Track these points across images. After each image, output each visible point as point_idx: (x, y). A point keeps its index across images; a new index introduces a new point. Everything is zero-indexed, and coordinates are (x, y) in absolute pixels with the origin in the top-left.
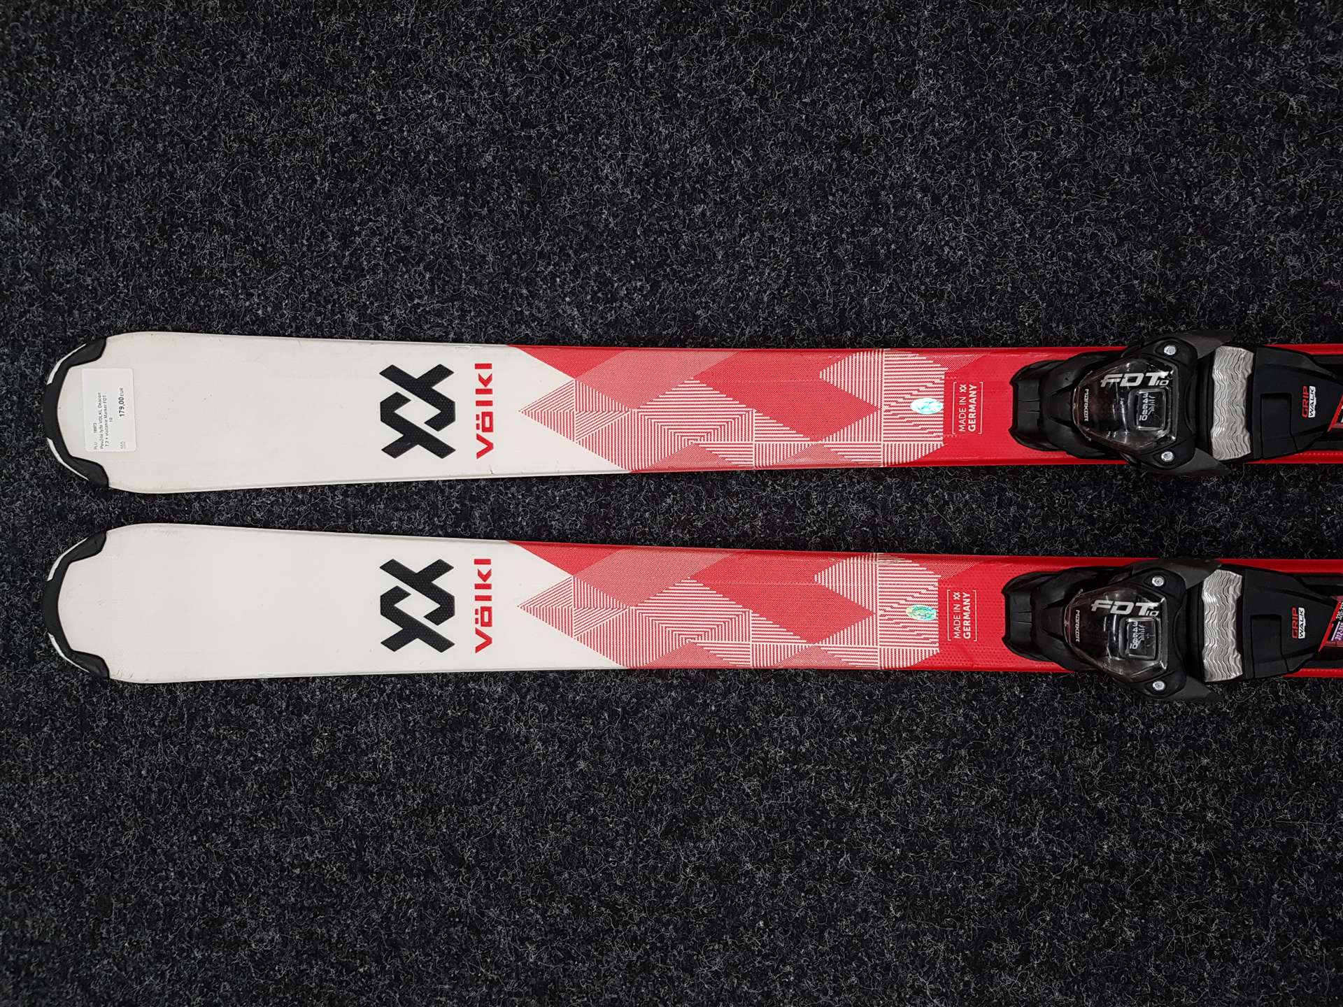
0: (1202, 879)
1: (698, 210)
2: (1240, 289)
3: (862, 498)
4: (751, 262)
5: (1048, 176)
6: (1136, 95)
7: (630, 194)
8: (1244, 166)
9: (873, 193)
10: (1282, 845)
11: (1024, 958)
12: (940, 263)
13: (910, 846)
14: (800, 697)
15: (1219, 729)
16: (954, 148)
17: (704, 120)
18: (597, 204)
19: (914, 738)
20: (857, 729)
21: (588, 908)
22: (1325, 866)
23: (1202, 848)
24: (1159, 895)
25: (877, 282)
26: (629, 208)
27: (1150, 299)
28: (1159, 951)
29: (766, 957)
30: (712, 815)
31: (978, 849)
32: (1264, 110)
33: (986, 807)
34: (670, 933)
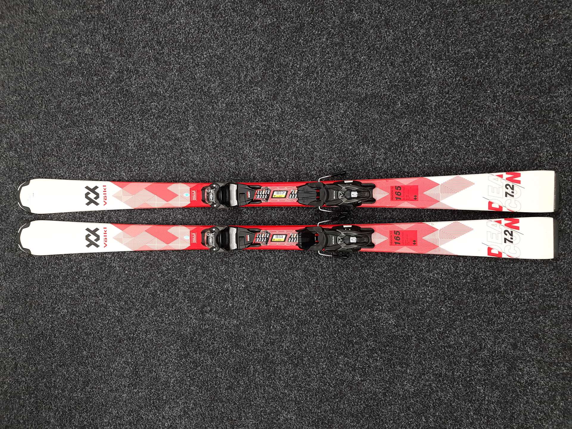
0: (244, 293)
1: (148, 153)
2: (249, 171)
3: (181, 214)
4: (159, 164)
5: (214, 146)
6: (230, 130)
7: (135, 149)
8: (250, 145)
9: (181, 150)
10: (258, 285)
11: (211, 311)
12: (194, 164)
13: (190, 287)
14: (169, 257)
15: (247, 261)
16: (196, 141)
17: (149, 134)
18: (129, 151)
19: (191, 265)
20: (180, 263)
21: (128, 303)
22: (266, 289)
23: (243, 286)
24: (236, 296)
25: (183, 168)
26: (135, 152)
27: (233, 172)
28: (236, 308)
29: (162, 312)
30: (152, 282)
31: (202, 288)
32: (253, 133)
33: (204, 279)
34: (144, 308)
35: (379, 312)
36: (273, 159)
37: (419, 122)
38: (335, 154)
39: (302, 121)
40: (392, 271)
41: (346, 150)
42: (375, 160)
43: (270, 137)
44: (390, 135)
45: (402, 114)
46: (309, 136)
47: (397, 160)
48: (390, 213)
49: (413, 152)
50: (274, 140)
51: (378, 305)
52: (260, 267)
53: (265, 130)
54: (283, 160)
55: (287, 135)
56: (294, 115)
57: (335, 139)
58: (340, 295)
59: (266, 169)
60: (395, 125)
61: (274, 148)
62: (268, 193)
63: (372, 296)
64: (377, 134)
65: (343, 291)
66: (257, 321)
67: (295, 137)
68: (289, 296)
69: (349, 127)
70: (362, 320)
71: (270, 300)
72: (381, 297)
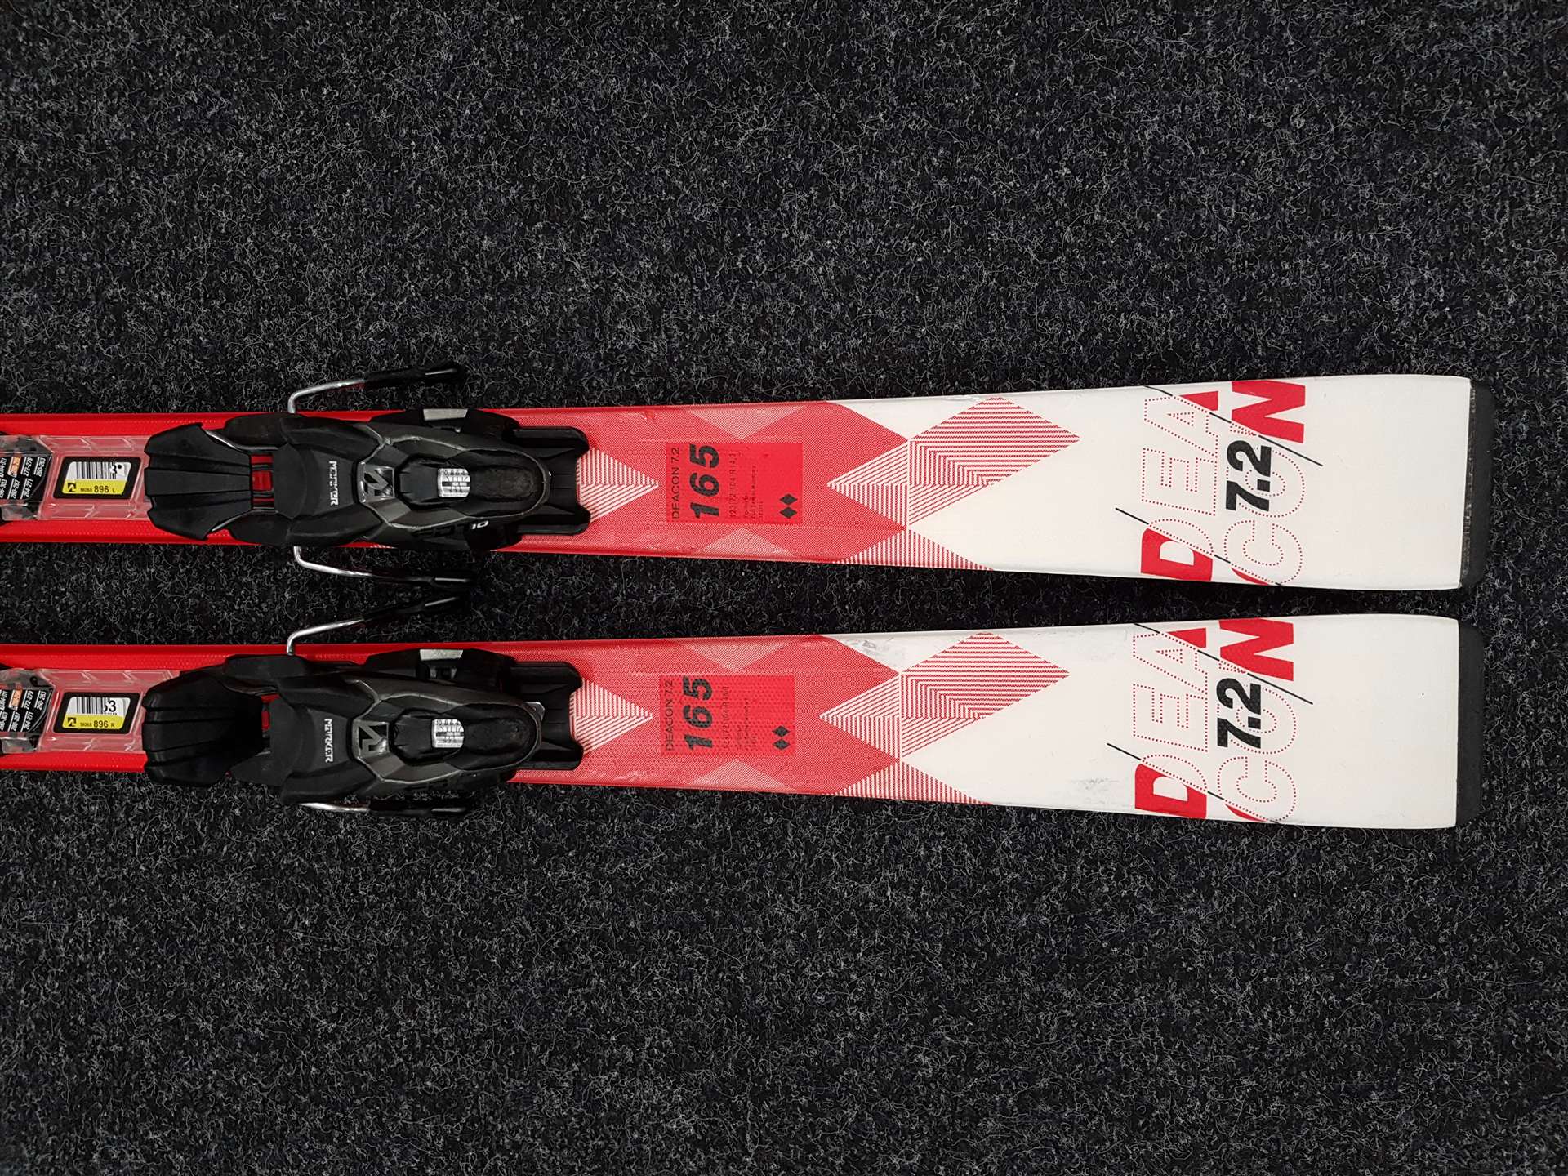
35: (622, 1074)
36: (98, 293)
37: (820, 122)
38: (413, 275)
39: (245, 101)
40: (687, 869)
41: (462, 257)
42: (609, 312)
43: (85, 178)
44: (679, 183)
45: (737, 81)
46: (282, 179)
47: (714, 318)
48: (680, 583)
49: (792, 276)
50: (100, 192)
51: (619, 1044)
52: (35, 857)
53: (56, 142)
54: (149, 299)
55: (166, 172)
56: (205, 66)
57: (410, 197)
58: (435, 993)
59: (62, 346)
60: (704, 134)
61: (103, 236)
62: (38, 472)
63: (587, 998)
64: (616, 178)
65: (448, 974)
66: (24, 1126)
67: (210, 181)
68: (180, 1002)
69: (481, 138)
70: (542, 1116)
71: (90, 1020)
72: (632, 1003)
